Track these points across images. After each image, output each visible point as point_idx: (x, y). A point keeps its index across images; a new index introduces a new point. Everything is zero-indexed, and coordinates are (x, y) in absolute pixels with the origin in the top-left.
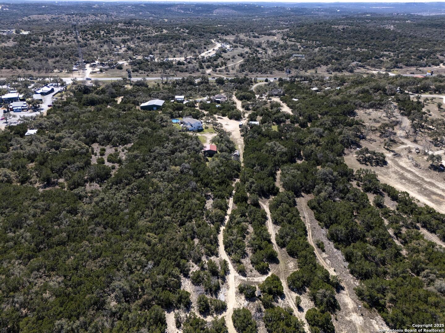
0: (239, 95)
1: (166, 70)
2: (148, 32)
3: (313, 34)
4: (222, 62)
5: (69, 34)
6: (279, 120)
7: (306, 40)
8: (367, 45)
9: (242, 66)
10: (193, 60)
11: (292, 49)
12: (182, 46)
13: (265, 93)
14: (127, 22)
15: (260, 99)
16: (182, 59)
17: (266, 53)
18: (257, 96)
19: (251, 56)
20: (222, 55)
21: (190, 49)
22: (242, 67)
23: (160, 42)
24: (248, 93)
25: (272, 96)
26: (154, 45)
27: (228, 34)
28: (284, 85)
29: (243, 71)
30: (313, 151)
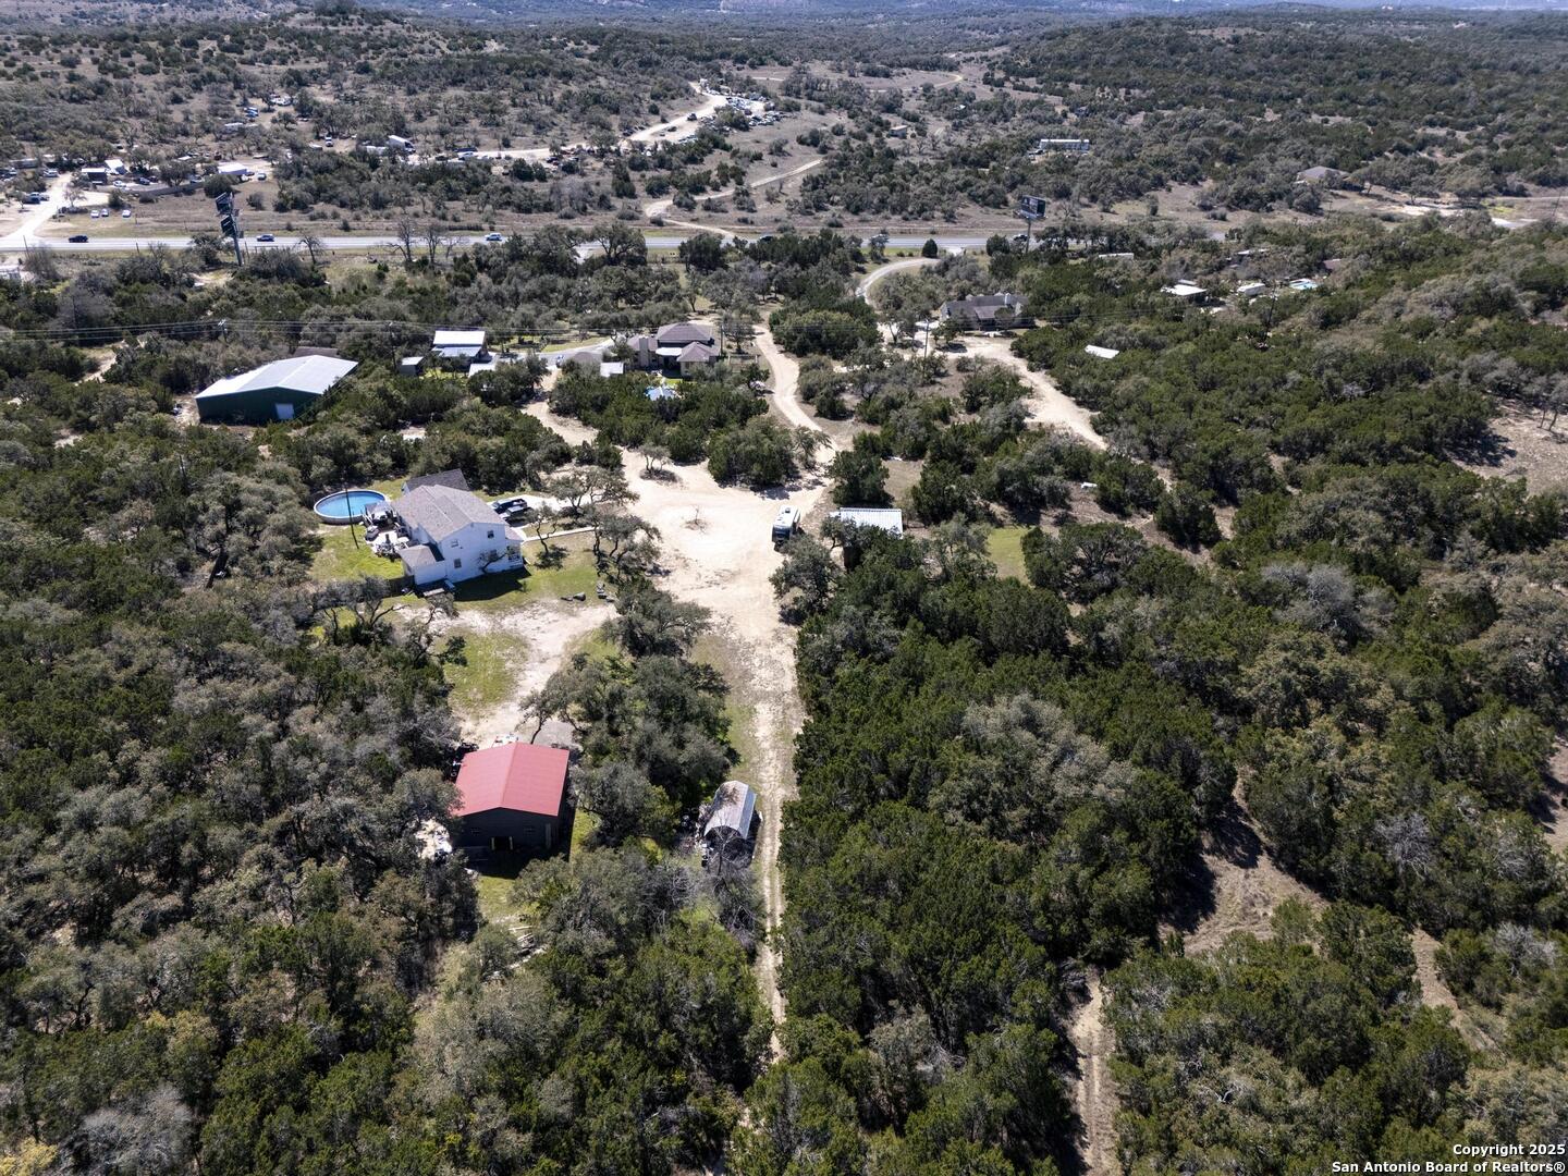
0: (787, 325)
1: (449, 204)
2: (416, 46)
3: (1112, 59)
4: (722, 167)
5: (43, 46)
6: (1027, 491)
7: (1085, 82)
8: (1346, 102)
9: (813, 183)
10: (591, 160)
11: (1034, 118)
12: (550, 103)
13: (926, 315)
14: (331, 7)
15: (904, 346)
16: (540, 155)
17: (922, 132)
18: (887, 331)
19: (855, 144)
20: (728, 141)
21: (583, 111)
22: (814, 188)
23: (454, 83)
24: (836, 316)
25: (965, 327)
26: (423, 97)
27: (762, 64)
28: (1021, 274)
29: (820, 208)
30: (1331, 783)
